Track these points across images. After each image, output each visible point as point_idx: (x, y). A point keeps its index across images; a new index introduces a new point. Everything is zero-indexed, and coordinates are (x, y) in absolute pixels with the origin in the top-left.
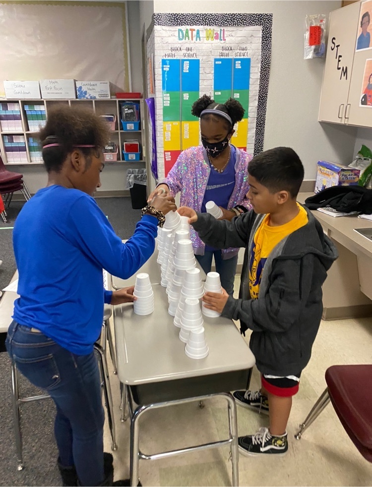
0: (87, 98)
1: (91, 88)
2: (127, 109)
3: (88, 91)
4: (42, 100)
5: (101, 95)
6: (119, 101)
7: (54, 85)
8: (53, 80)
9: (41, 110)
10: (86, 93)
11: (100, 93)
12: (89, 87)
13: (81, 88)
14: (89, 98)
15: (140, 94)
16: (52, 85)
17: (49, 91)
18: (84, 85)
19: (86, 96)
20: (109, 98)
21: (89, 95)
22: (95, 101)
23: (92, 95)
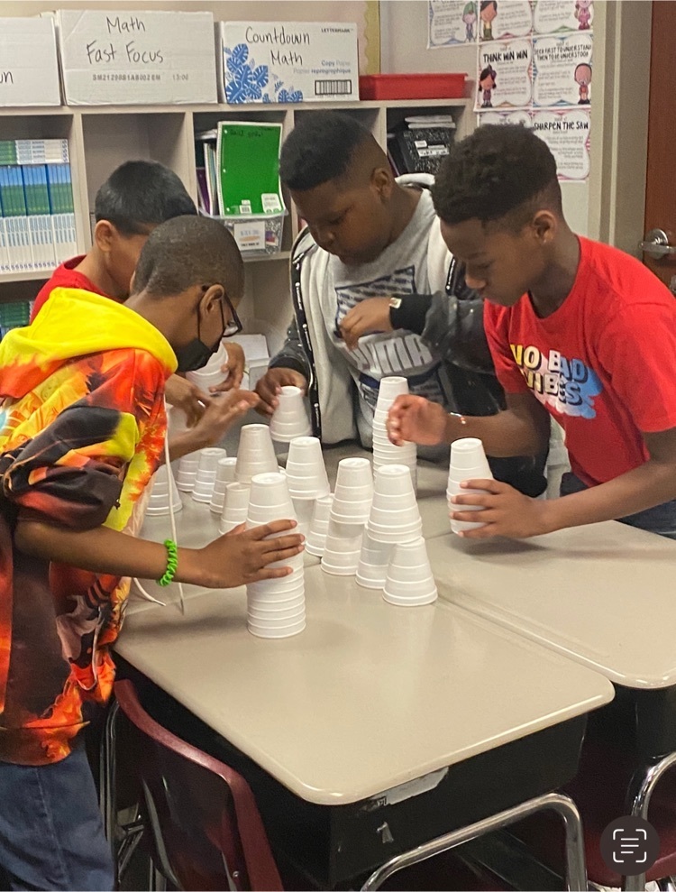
0: (267, 102)
1: (285, 50)
2: (424, 143)
3: (274, 69)
4: (66, 111)
5: (324, 86)
6: (389, 110)
7: (126, 37)
8: (125, 17)
9: (48, 161)
10: (262, 74)
11: (322, 77)
12: (276, 47)
13: (241, 51)
14: (274, 97)
15: (460, 78)
16: (119, 40)
17: (100, 68)
18: (257, 39)
19: (264, 91)
20: (355, 96)
21: (278, 86)
22: (296, 113)
23: (285, 87)
